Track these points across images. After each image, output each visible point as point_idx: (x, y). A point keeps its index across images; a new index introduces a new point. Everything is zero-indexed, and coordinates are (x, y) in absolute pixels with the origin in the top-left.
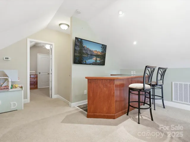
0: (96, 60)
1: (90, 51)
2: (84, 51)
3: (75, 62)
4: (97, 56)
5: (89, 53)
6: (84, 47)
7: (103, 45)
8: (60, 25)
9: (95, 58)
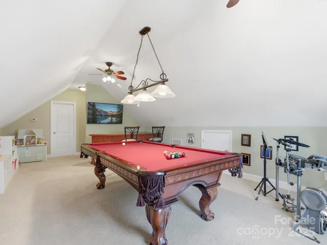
0: (112, 119)
1: (104, 112)
2: (97, 113)
3: (89, 122)
4: (113, 116)
5: (103, 114)
6: (97, 110)
7: (118, 105)
8: (79, 87)
9: (110, 119)
